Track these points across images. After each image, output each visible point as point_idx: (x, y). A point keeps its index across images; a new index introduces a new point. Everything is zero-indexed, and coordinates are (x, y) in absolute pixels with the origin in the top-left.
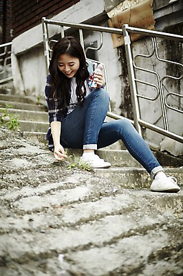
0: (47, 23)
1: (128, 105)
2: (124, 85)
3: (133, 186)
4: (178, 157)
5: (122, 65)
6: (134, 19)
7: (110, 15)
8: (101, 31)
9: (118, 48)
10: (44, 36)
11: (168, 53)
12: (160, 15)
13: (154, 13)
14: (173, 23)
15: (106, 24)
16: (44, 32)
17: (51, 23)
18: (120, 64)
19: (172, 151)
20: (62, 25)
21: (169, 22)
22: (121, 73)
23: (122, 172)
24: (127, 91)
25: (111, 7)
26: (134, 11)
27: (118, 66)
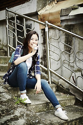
0: (8, 11)
1: (45, 58)
2: (44, 48)
3: (45, 110)
4: (67, 89)
5: (43, 38)
6: (51, 18)
7: (39, 13)
8: (34, 21)
9: (42, 29)
10: (6, 17)
11: (66, 38)
12: (63, 18)
13: (61, 16)
14: (69, 23)
15: (37, 16)
16: (6, 15)
17: (10, 11)
18: (42, 38)
19: (64, 85)
20: (16, 14)
21: (67, 22)
22: (42, 42)
23: (40, 104)
24: (45, 52)
25: (40, 9)
26: (51, 14)
27: (41, 38)
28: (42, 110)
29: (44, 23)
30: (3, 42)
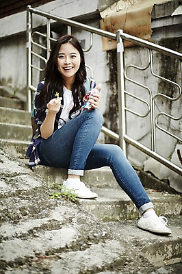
0: (32, 12)
1: (112, 115)
2: (111, 93)
3: (118, 218)
4: (162, 180)
5: (110, 71)
6: (129, 24)
7: (103, 15)
8: (92, 32)
9: (107, 51)
10: (28, 26)
11: (163, 67)
12: (158, 24)
13: (152, 20)
14: (171, 36)
15: (97, 23)
16: (28, 22)
17: (36, 13)
18: (108, 70)
20: (49, 18)
21: (167, 33)
22: (108, 80)
23: (108, 203)
24: (114, 101)
25: (105, 6)
26: (130, 16)
27: (106, 71)
28: (110, 217)
29: (115, 35)
30: (16, 82)
